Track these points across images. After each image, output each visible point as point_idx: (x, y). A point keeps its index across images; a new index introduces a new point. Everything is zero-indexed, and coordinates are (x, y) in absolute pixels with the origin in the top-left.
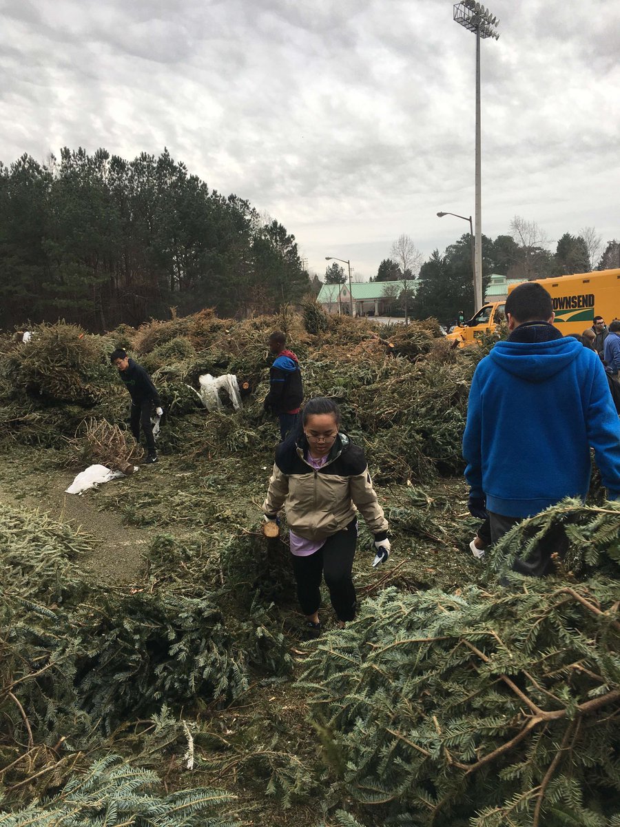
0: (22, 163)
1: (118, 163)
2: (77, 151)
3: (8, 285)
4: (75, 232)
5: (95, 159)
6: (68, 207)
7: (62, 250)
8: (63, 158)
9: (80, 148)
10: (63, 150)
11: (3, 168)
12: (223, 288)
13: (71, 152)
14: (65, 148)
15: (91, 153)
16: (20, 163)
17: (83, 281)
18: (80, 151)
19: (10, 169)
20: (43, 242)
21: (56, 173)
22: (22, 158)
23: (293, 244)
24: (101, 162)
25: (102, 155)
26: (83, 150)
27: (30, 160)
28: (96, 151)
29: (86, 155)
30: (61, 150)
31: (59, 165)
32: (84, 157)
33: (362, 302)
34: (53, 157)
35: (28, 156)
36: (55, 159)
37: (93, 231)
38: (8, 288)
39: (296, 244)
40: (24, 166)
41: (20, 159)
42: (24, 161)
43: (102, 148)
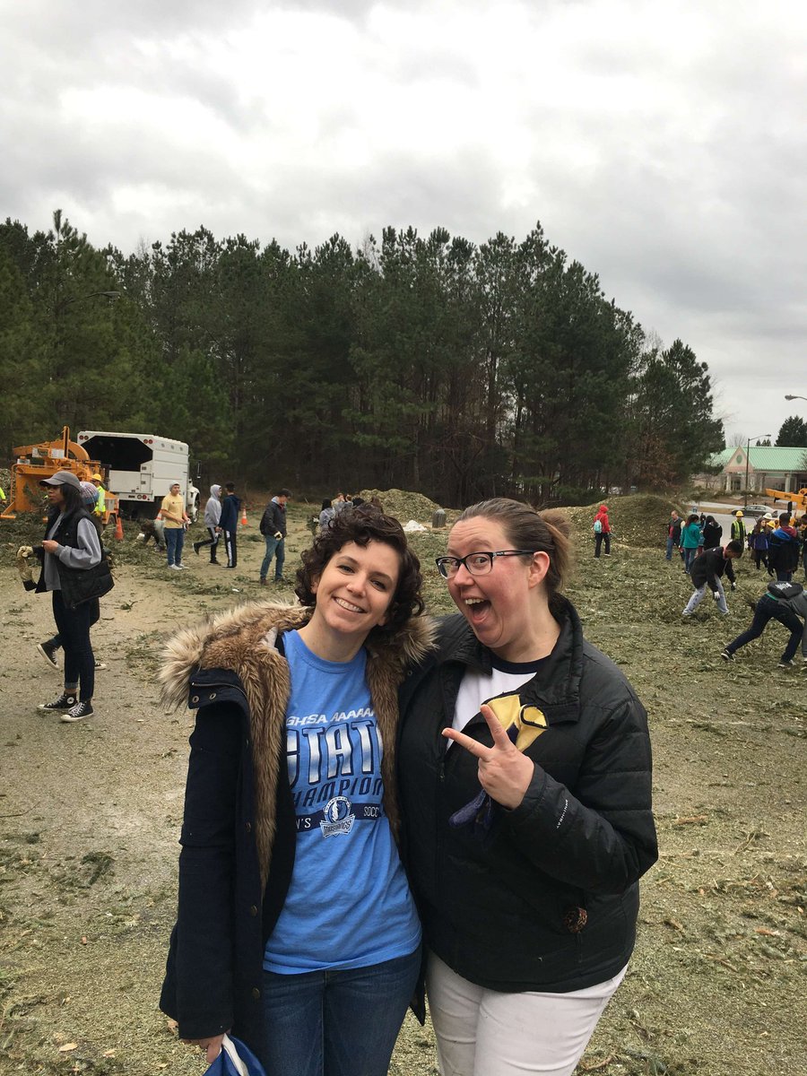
0: (331, 246)
1: (461, 248)
2: (405, 232)
3: (294, 409)
4: (398, 337)
5: (430, 243)
6: (391, 302)
7: (375, 363)
8: (384, 242)
9: (410, 227)
10: (387, 230)
11: (307, 252)
12: (608, 434)
13: (397, 233)
14: (389, 228)
15: (424, 235)
16: (328, 245)
17: (400, 409)
18: (410, 231)
19: (313, 254)
20: (351, 350)
21: (375, 259)
22: (331, 240)
23: (704, 377)
24: (438, 247)
25: (440, 237)
26: (413, 230)
27: (341, 242)
28: (433, 231)
29: (417, 237)
30: (384, 230)
31: (378, 251)
32: (414, 241)
33: (765, 474)
34: (372, 239)
35: (340, 238)
36: (375, 243)
37: (423, 338)
38: (296, 412)
39: (708, 378)
40: (332, 251)
41: (329, 242)
42: (333, 244)
43: (441, 227)
